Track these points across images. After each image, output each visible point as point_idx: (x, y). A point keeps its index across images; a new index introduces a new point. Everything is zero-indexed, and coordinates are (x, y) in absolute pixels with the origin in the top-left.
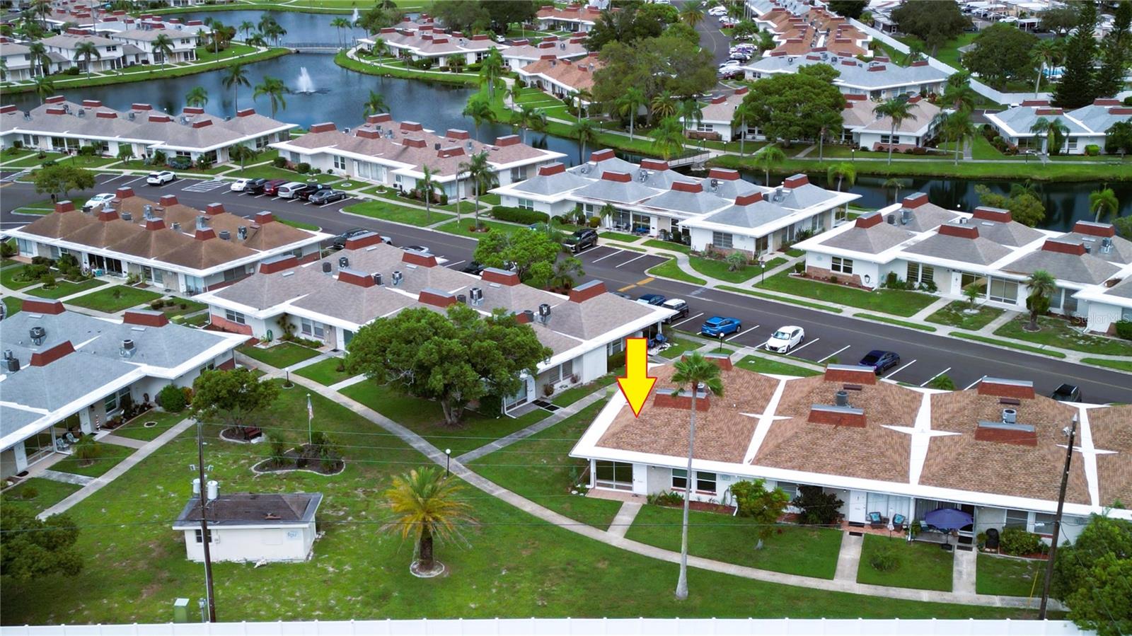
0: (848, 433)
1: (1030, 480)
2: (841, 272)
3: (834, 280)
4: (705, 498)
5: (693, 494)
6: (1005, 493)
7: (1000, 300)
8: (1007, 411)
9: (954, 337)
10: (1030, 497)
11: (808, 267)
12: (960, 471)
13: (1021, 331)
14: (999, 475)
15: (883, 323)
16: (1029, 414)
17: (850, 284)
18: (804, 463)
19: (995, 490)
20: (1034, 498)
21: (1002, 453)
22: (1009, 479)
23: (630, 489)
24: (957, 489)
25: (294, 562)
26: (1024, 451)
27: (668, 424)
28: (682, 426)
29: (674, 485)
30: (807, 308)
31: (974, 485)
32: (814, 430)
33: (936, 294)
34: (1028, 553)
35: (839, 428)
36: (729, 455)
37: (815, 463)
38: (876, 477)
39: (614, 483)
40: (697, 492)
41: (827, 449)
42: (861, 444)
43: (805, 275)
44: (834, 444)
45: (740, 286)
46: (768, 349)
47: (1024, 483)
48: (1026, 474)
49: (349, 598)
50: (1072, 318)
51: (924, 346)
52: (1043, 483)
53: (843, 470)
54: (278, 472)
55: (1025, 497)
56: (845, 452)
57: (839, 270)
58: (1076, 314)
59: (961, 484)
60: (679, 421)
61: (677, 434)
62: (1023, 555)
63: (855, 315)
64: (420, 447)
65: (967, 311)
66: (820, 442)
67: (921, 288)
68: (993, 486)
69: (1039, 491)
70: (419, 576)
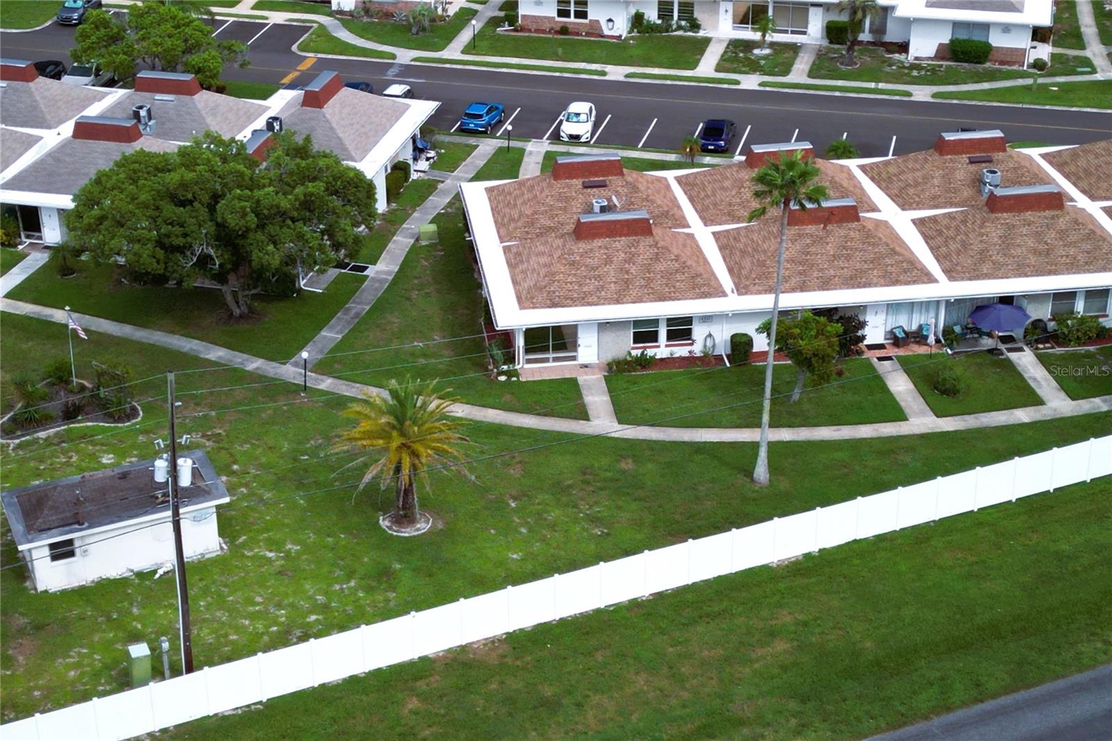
0: (842, 232)
1: (1072, 251)
2: (572, 19)
3: (564, 30)
4: (681, 351)
5: (662, 349)
6: (1050, 273)
7: (786, 32)
8: (987, 172)
9: (768, 89)
10: (1079, 273)
11: (523, 16)
12: (991, 256)
13: (837, 69)
14: (1036, 252)
15: (669, 82)
16: (1007, 171)
17: (588, 34)
18: (804, 281)
19: (1039, 272)
20: (1084, 272)
21: (1029, 225)
22: (1048, 254)
23: (574, 358)
24: (995, 278)
25: (207, 556)
26: (1053, 218)
27: (608, 261)
28: (628, 261)
29: (635, 342)
30: (557, 74)
31: (1012, 270)
32: (800, 236)
33: (701, 33)
34: (1090, 341)
35: (829, 227)
36: (705, 289)
37: (817, 278)
38: (896, 282)
39: (551, 355)
40: (667, 346)
41: (824, 257)
42: (864, 243)
43: (522, 29)
44: (831, 249)
45: (445, 54)
46: (566, 139)
47: (1067, 257)
48: (1065, 246)
49: (337, 587)
50: (884, 44)
51: (741, 105)
52: (1088, 253)
53: (854, 281)
54: (42, 435)
55: (1074, 273)
56: (848, 258)
57: (569, 16)
58: (889, 38)
59: (997, 272)
60: (623, 255)
61: (627, 272)
62: (1085, 344)
63: (627, 76)
64: (220, 357)
65: (756, 51)
66: (812, 249)
67: (680, 28)
68: (1034, 266)
69: (1086, 263)
70: (407, 535)
